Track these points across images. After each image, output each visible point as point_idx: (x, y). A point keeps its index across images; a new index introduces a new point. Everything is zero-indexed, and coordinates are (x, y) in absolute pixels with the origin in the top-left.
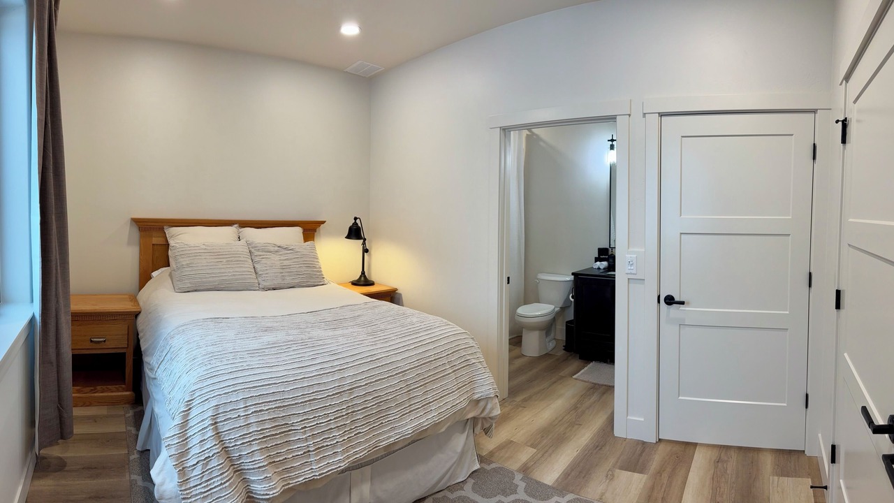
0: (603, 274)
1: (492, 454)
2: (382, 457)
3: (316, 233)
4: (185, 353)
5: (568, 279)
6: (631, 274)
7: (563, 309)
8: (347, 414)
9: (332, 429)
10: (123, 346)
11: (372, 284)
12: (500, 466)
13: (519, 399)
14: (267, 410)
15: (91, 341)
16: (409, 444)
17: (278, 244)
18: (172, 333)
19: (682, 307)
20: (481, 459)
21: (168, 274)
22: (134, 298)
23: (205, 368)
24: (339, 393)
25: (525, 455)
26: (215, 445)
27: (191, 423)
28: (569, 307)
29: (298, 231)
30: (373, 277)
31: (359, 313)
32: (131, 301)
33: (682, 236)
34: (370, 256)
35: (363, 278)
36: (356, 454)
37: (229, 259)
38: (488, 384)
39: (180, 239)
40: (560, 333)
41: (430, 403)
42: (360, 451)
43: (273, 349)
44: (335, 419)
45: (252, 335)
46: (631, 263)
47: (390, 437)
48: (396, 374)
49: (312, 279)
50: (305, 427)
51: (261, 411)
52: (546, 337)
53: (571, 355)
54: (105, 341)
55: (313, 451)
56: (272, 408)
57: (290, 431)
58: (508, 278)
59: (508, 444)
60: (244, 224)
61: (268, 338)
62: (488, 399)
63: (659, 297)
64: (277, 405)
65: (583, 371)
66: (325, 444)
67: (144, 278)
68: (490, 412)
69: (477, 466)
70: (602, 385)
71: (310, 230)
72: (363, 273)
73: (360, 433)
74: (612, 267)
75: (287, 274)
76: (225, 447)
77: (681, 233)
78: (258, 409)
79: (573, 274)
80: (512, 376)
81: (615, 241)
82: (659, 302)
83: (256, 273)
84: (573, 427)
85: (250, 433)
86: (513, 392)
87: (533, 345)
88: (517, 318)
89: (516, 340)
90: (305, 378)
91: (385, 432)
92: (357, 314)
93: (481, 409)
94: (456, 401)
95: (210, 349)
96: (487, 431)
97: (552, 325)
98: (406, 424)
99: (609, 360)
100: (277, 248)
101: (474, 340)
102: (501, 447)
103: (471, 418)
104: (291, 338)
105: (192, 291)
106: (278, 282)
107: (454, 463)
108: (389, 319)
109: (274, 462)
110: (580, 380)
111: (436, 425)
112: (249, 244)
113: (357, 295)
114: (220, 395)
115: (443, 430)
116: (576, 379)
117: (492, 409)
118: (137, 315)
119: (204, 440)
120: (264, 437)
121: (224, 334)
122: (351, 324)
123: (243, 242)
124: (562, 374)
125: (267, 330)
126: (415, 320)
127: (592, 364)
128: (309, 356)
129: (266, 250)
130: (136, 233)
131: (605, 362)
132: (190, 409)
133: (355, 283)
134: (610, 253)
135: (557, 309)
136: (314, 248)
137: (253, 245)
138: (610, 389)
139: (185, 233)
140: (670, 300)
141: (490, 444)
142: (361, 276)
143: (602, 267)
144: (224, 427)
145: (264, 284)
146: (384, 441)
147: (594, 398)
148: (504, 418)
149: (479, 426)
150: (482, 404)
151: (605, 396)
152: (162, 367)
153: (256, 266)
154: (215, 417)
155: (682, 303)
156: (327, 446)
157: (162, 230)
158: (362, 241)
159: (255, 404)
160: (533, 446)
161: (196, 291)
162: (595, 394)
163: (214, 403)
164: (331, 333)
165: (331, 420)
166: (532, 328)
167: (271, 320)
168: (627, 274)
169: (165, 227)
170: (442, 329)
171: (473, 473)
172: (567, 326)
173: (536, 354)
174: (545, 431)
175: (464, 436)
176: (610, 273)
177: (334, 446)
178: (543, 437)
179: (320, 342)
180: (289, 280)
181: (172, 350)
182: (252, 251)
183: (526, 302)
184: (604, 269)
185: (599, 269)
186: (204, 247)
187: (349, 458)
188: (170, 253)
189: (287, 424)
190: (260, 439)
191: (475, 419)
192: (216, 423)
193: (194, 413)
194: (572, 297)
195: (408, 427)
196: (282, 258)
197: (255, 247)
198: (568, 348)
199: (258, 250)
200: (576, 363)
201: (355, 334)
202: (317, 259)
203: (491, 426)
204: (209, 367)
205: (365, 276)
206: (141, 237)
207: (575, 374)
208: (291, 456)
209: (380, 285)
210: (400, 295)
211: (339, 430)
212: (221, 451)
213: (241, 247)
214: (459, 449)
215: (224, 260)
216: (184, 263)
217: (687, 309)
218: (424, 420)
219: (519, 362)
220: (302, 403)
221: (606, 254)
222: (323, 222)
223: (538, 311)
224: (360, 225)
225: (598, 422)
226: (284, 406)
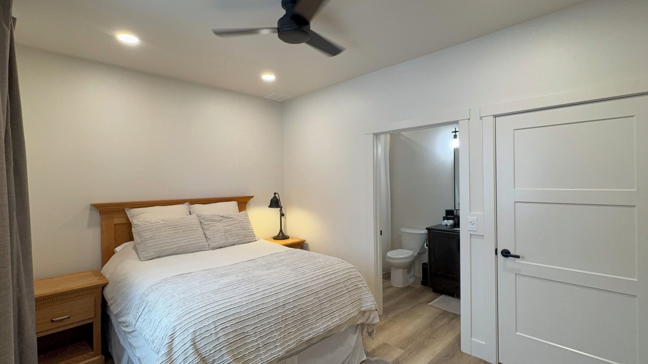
0: (450, 230)
1: (374, 351)
2: (304, 349)
3: (247, 205)
4: (162, 303)
5: (423, 232)
6: (472, 231)
7: (420, 254)
8: (282, 321)
9: (273, 331)
10: (90, 317)
11: (287, 238)
12: (380, 359)
13: (390, 316)
14: (230, 326)
15: (53, 321)
16: (321, 340)
17: (221, 215)
18: (146, 293)
19: (517, 260)
20: (368, 354)
21: (132, 247)
22: (98, 273)
23: (181, 309)
24: (276, 308)
25: (397, 353)
26: (196, 358)
27: (175, 350)
28: (423, 253)
29: (234, 204)
30: (288, 233)
31: (283, 257)
32: (96, 276)
33: (516, 204)
34: (285, 218)
35: (281, 235)
36: (289, 346)
37: (185, 229)
38: (370, 301)
39: (141, 218)
40: (418, 272)
41: (334, 312)
42: (292, 344)
43: (229, 287)
44: (274, 325)
45: (212, 281)
46: (472, 223)
47: (310, 334)
48: (312, 294)
49: (247, 237)
50: (256, 332)
51: (226, 327)
52: (408, 273)
53: (426, 288)
54: (69, 318)
55: (262, 347)
56: (233, 324)
57: (246, 336)
58: (381, 231)
59: (385, 345)
60: (193, 202)
61: (225, 280)
62: (371, 311)
63: (496, 250)
64: (236, 322)
65: (435, 301)
66: (269, 342)
67: (107, 254)
68: (372, 321)
69: (365, 358)
70: (451, 313)
71: (242, 203)
72: (281, 230)
73: (291, 332)
74: (457, 224)
75: (229, 236)
76: (203, 358)
77: (515, 202)
78: (224, 327)
79: (427, 229)
80: (385, 299)
81: (459, 204)
82: (496, 253)
83: (206, 238)
84: (430, 339)
85: (220, 343)
86: (386, 311)
87: (399, 279)
88: (387, 260)
89: (387, 276)
90: (253, 301)
91: (307, 331)
92: (282, 259)
93: (367, 318)
94: (351, 311)
95: (182, 296)
96: (370, 334)
97: (411, 265)
98: (319, 326)
99: (456, 295)
100: (220, 218)
101: (360, 272)
102: (381, 347)
103: (360, 324)
104: (240, 278)
105: (156, 258)
106: (222, 242)
107: (350, 354)
108: (304, 260)
109: (237, 358)
110: (433, 307)
111: (338, 326)
112: (199, 217)
113: (279, 246)
114: (196, 324)
115: (343, 330)
116: (431, 306)
117: (374, 318)
118: (104, 287)
119: (187, 357)
120: (229, 344)
121: (191, 284)
122: (279, 265)
123: (193, 216)
124: (420, 301)
125: (222, 276)
126: (321, 260)
127: (443, 297)
128: (254, 288)
129: (212, 220)
130: (97, 216)
131: (453, 296)
132: (173, 340)
133: (276, 238)
134: (455, 213)
135: (415, 254)
136: (247, 215)
137: (202, 217)
138: (457, 317)
139: (145, 213)
140: (506, 254)
141: (373, 344)
142: (279, 233)
143: (449, 224)
144: (200, 345)
145: (213, 245)
146: (305, 337)
147: (445, 321)
148: (381, 328)
149: (365, 330)
150: (367, 314)
151: (453, 321)
152: (140, 320)
153: (206, 232)
154: (193, 340)
155: (518, 257)
156: (270, 342)
157: (124, 211)
158: (280, 209)
159: (222, 324)
160: (401, 348)
161: (159, 257)
162: (446, 318)
163: (192, 330)
164: (267, 272)
165: (272, 326)
166: (398, 267)
167: (223, 269)
168: (469, 230)
169: (126, 209)
170: (340, 266)
171: (362, 362)
172: (423, 267)
173: (400, 286)
174: (410, 339)
175: (356, 336)
176: (455, 229)
177: (275, 342)
178: (409, 343)
179: (261, 278)
180: (231, 240)
181: (149, 304)
182: (202, 221)
183: (393, 248)
184: (450, 226)
185: (446, 225)
186: (163, 222)
187: (284, 349)
188: (133, 230)
189: (244, 332)
190: (227, 345)
191: (362, 324)
192: (194, 343)
193: (176, 342)
194: (427, 245)
195: (320, 328)
196: (225, 224)
197: (204, 218)
198: (425, 282)
199: (207, 221)
200: (430, 294)
201: (283, 271)
202: (250, 223)
203: (373, 331)
204: (184, 307)
205: (282, 233)
206: (102, 219)
207: (430, 302)
208: (248, 353)
209: (293, 238)
210: (307, 244)
211: (277, 332)
212: (200, 361)
213: (193, 219)
214: (353, 345)
215: (182, 230)
216: (147, 237)
217: (523, 262)
218: (332, 323)
219: (389, 291)
220: (252, 317)
221: (452, 215)
222: (252, 197)
223: (401, 255)
224: (278, 198)
225: (448, 339)
226: (241, 321)
